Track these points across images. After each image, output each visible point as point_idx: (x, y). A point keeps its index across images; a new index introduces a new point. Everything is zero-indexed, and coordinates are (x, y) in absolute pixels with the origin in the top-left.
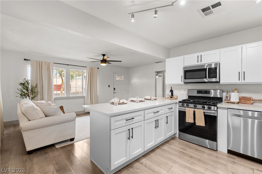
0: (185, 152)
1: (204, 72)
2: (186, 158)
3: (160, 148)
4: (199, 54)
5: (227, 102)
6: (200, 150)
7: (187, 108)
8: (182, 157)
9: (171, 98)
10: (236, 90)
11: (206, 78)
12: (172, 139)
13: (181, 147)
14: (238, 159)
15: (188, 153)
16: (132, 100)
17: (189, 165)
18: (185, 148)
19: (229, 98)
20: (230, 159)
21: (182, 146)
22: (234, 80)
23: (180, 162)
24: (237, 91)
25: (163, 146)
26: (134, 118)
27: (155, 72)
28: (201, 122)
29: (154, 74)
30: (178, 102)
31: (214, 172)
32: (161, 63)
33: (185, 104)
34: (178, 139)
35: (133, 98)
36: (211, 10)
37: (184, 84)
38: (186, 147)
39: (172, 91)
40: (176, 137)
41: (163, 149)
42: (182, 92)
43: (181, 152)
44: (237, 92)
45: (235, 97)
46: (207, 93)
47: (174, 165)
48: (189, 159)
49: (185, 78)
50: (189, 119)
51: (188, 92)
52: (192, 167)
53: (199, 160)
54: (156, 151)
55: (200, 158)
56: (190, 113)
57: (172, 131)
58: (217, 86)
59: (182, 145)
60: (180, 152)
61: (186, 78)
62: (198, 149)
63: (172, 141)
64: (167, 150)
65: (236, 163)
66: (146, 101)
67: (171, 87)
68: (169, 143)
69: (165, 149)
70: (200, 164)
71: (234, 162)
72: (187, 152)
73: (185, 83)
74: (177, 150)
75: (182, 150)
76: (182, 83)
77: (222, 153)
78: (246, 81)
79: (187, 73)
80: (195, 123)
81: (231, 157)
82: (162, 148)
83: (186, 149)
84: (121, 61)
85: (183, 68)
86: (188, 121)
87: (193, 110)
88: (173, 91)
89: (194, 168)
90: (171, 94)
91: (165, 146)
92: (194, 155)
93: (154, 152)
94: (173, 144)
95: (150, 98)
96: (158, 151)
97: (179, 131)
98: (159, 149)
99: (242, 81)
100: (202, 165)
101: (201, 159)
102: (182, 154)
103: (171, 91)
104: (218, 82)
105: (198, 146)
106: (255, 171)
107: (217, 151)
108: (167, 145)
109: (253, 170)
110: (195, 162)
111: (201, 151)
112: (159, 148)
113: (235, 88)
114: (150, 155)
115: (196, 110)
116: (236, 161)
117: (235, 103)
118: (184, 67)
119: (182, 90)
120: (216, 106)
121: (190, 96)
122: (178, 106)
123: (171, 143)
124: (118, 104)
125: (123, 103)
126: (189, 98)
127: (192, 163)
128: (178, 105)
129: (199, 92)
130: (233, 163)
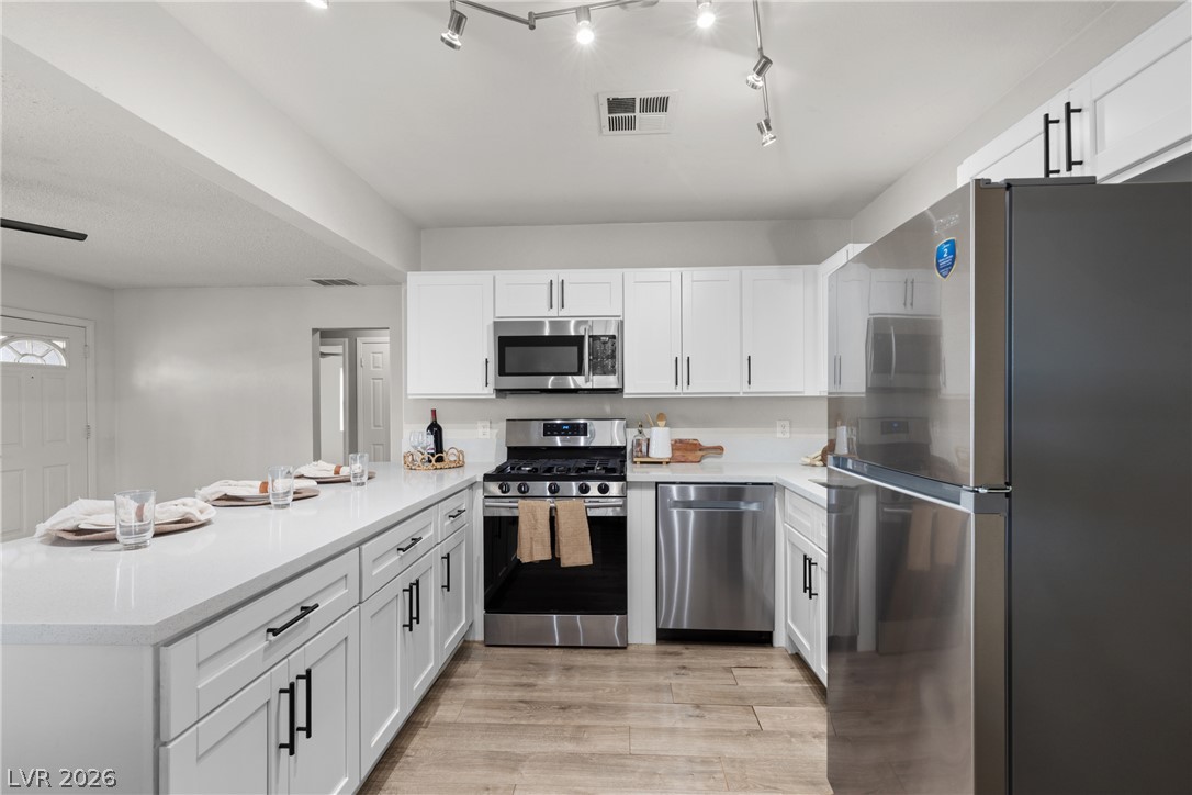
0: (535, 695)
1: (575, 349)
2: (550, 721)
3: (420, 723)
4: (555, 275)
5: (642, 463)
6: (579, 664)
7: (520, 500)
8: (533, 721)
9: (439, 465)
10: (661, 416)
11: (580, 372)
12: (461, 659)
13: (507, 680)
14: (687, 651)
15: (544, 694)
16: (227, 498)
17: (569, 747)
18: (525, 680)
19: (644, 449)
20: (670, 661)
21: (513, 672)
22: (662, 384)
23: (533, 753)
24: (664, 422)
25: (431, 709)
26: (317, 606)
27: (315, 331)
28: (578, 552)
29: (307, 341)
30: (480, 478)
31: (655, 729)
32: (347, 287)
33: (514, 485)
34: (483, 650)
35: (231, 482)
36: (633, 115)
37: (494, 396)
38: (527, 673)
39: (435, 429)
40: (469, 642)
41: (436, 724)
42: (480, 431)
43: (521, 705)
44: (666, 426)
45: (660, 441)
46: (578, 431)
47: (515, 778)
48: (559, 722)
49: (502, 371)
50: (532, 548)
51: (509, 432)
52: (583, 749)
53: (594, 708)
54: (408, 752)
55: (594, 698)
56: (536, 521)
57: (460, 620)
58: (606, 405)
59: (510, 669)
60: (515, 705)
61: (507, 371)
62: (571, 663)
63: (462, 668)
64: (459, 720)
65: (690, 669)
66: (326, 491)
67: (434, 412)
68: (454, 680)
69: (448, 720)
70: (604, 723)
71: (684, 667)
72: (541, 690)
73: (500, 392)
74: (499, 701)
75: (517, 694)
76: (487, 392)
77: (642, 651)
78: (692, 389)
79: (508, 350)
80: (555, 560)
81: (670, 654)
82: (433, 720)
83: (532, 680)
84: (81, 237)
85: (491, 322)
86: (531, 554)
87: (549, 503)
88: (440, 429)
89: (594, 751)
90: (432, 446)
91: (438, 705)
92: (570, 694)
93: (402, 760)
94: (472, 680)
95: (331, 474)
96: (417, 744)
97: (487, 612)
98: (422, 732)
99: (683, 390)
100: (610, 723)
101: (598, 702)
102: (525, 709)
103: (430, 428)
104: (618, 391)
105: (566, 650)
106: (737, 672)
107: (629, 648)
108: (448, 693)
109: (729, 670)
110: (586, 722)
111: (583, 668)
112: (416, 729)
113: (658, 410)
114: (386, 786)
115: (559, 504)
116: (686, 661)
117: (661, 463)
118: (495, 322)
119: (479, 424)
120: (623, 478)
121: (515, 448)
122: (479, 494)
123: (463, 676)
124: (151, 533)
125: (186, 525)
126: (510, 456)
127: (578, 733)
128: (481, 490)
129: (551, 429)
130: (683, 671)
